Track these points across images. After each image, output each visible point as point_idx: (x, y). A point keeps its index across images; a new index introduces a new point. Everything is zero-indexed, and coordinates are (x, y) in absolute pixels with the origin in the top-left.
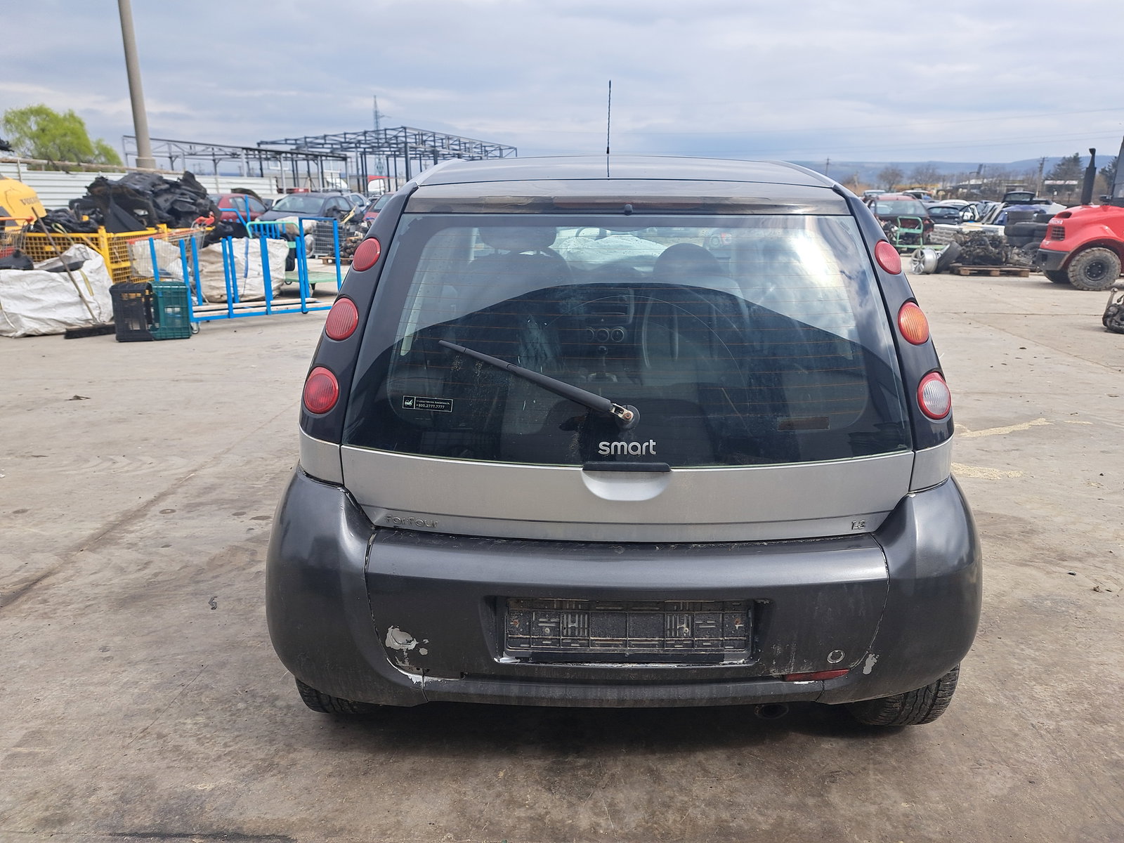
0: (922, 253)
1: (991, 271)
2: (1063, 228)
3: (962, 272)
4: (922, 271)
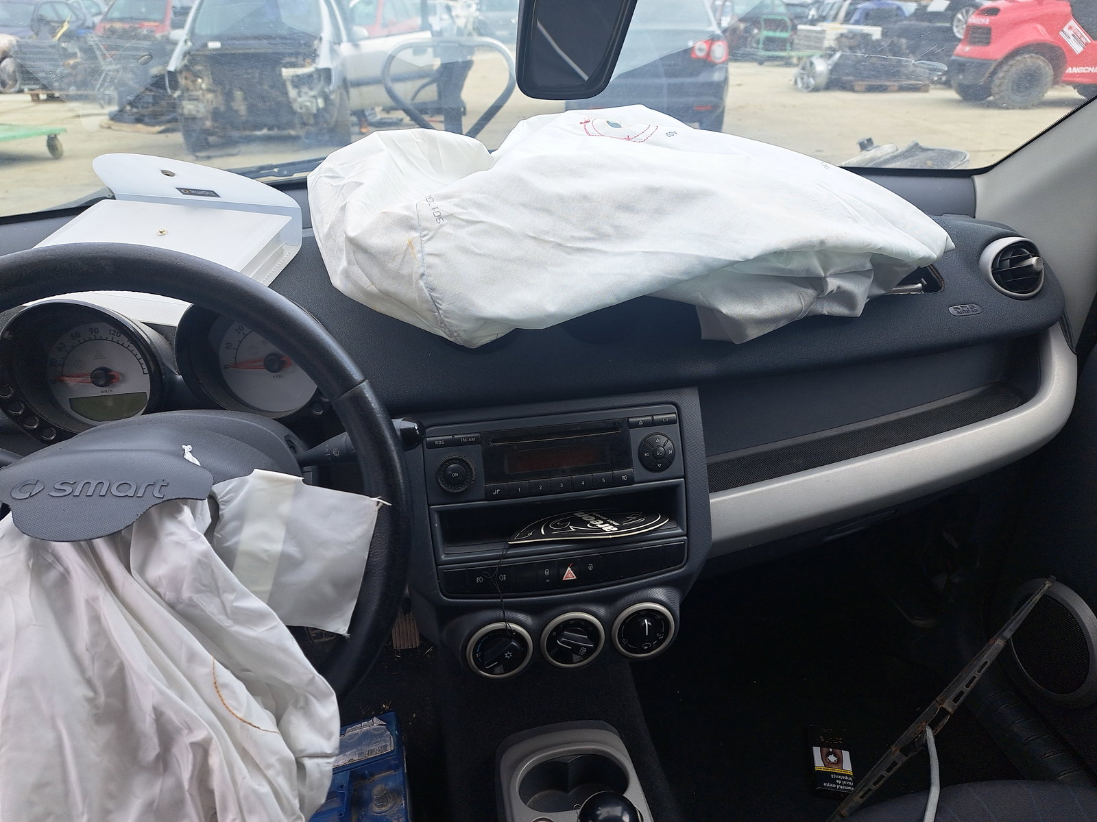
0: (812, 63)
1: (889, 86)
2: (990, 29)
3: (857, 88)
4: (812, 87)
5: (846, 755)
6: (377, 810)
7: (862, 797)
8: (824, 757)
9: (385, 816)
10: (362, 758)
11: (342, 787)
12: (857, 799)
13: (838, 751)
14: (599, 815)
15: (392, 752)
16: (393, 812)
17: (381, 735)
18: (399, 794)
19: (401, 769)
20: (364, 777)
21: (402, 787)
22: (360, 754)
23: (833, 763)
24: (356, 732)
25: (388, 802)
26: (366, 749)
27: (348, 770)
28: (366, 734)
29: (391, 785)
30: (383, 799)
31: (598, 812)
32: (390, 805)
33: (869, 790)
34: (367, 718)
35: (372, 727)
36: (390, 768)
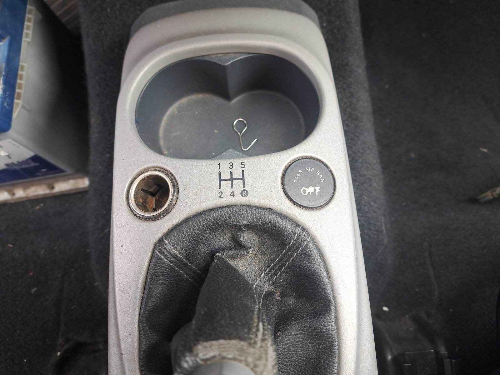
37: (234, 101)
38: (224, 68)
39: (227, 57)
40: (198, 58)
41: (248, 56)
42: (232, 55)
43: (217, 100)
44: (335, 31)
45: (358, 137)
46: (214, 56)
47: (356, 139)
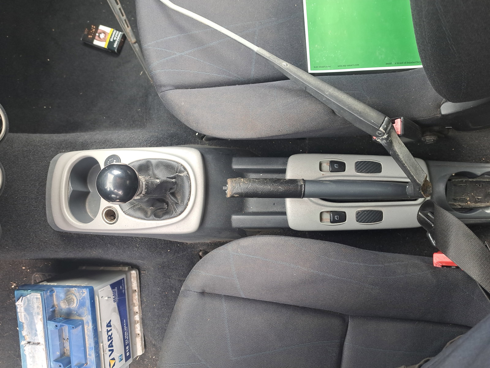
5: (102, 28)
6: (75, 305)
7: (128, 27)
8: (100, 39)
9: (79, 300)
10: (41, 313)
11: (56, 326)
12: (128, 30)
13: (99, 31)
14: (110, 189)
15: (41, 295)
16: (79, 295)
17: (29, 301)
18: (69, 291)
19: (54, 288)
20: (54, 311)
21: (65, 289)
22: (38, 314)
23: (105, 37)
24: (23, 316)
25: (72, 298)
26: (36, 310)
27: (47, 322)
28: (26, 310)
29: (62, 295)
30: (69, 301)
31: (108, 190)
32: (74, 297)
33: (125, 20)
34: (15, 308)
35: (22, 305)
36: (51, 296)
37: (91, 191)
38: (73, 191)
39: (69, 189)
40: (69, 200)
41: (70, 181)
42: (69, 187)
43: (89, 197)
44: (67, 146)
45: (112, 141)
46: (68, 194)
47: (113, 142)
